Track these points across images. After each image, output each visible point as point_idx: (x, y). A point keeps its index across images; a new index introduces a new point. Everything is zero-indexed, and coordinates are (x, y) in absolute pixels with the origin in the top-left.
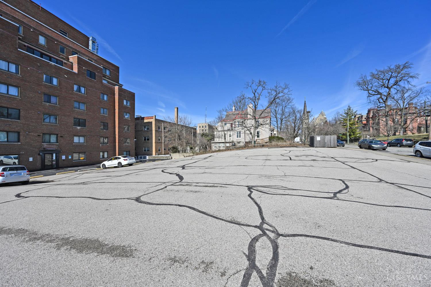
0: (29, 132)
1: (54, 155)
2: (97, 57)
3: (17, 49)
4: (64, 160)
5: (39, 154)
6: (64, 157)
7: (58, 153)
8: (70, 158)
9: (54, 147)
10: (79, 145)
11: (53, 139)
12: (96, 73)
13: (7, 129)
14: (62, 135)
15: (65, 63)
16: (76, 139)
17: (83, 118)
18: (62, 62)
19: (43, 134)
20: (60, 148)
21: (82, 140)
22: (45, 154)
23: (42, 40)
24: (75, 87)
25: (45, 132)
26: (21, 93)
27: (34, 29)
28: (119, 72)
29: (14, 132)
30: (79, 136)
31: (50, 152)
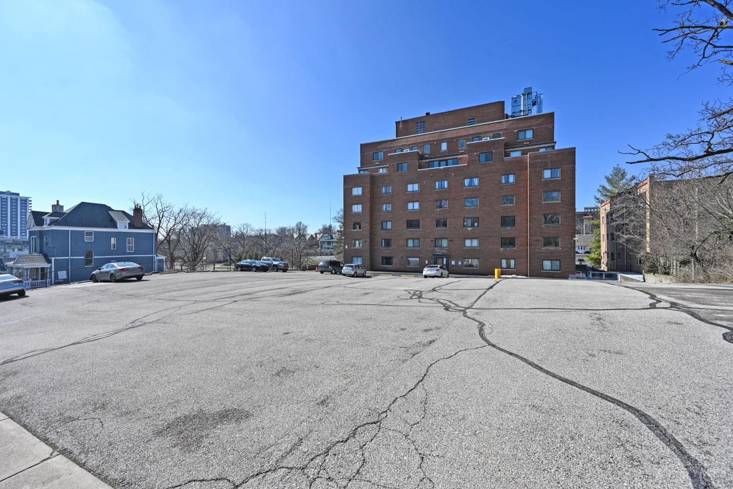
0: (425, 238)
1: (445, 259)
2: (508, 123)
3: (417, 170)
4: (453, 265)
5: (432, 258)
6: (453, 263)
7: (449, 258)
8: (460, 263)
9: (445, 252)
10: (472, 249)
11: (445, 243)
12: (494, 151)
13: (412, 237)
14: (451, 239)
15: (460, 158)
16: (468, 243)
17: (476, 216)
18: (457, 158)
19: (435, 239)
20: (450, 253)
21: (475, 243)
22: (436, 258)
23: (444, 147)
24: (467, 182)
25: (437, 237)
26: (420, 206)
27: (437, 140)
28: (553, 122)
29: (416, 239)
30: (472, 239)
31: (441, 257)
